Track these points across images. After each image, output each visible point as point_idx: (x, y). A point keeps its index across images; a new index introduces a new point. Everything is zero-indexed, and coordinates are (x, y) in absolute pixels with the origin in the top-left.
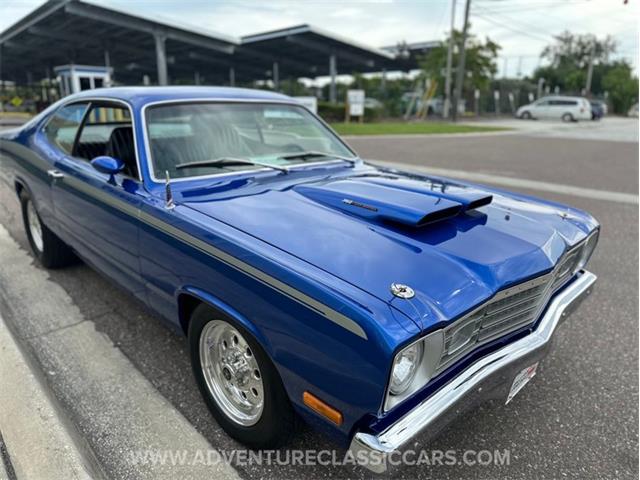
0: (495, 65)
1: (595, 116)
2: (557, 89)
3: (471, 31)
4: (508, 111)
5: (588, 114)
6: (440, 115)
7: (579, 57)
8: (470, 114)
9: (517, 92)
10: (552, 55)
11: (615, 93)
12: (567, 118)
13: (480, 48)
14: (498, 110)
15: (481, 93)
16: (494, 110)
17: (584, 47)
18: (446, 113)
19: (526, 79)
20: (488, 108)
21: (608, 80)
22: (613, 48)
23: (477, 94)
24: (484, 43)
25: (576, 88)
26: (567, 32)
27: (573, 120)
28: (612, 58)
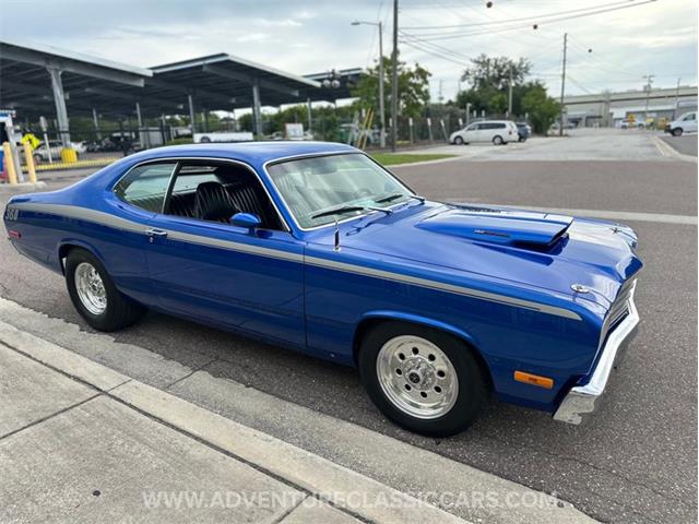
0: (426, 91)
1: (522, 138)
2: (483, 113)
3: (400, 58)
4: (441, 138)
5: (515, 136)
6: (377, 145)
7: (497, 80)
8: (406, 142)
9: (447, 117)
10: (472, 79)
11: (536, 114)
12: (497, 140)
13: (411, 75)
14: (431, 137)
15: (414, 120)
16: (427, 137)
17: (500, 71)
18: (383, 144)
19: (450, 103)
20: (423, 136)
21: (526, 102)
22: (526, 70)
23: (411, 122)
24: (414, 69)
25: (499, 110)
26: (484, 56)
27: (503, 143)
28: (527, 80)
